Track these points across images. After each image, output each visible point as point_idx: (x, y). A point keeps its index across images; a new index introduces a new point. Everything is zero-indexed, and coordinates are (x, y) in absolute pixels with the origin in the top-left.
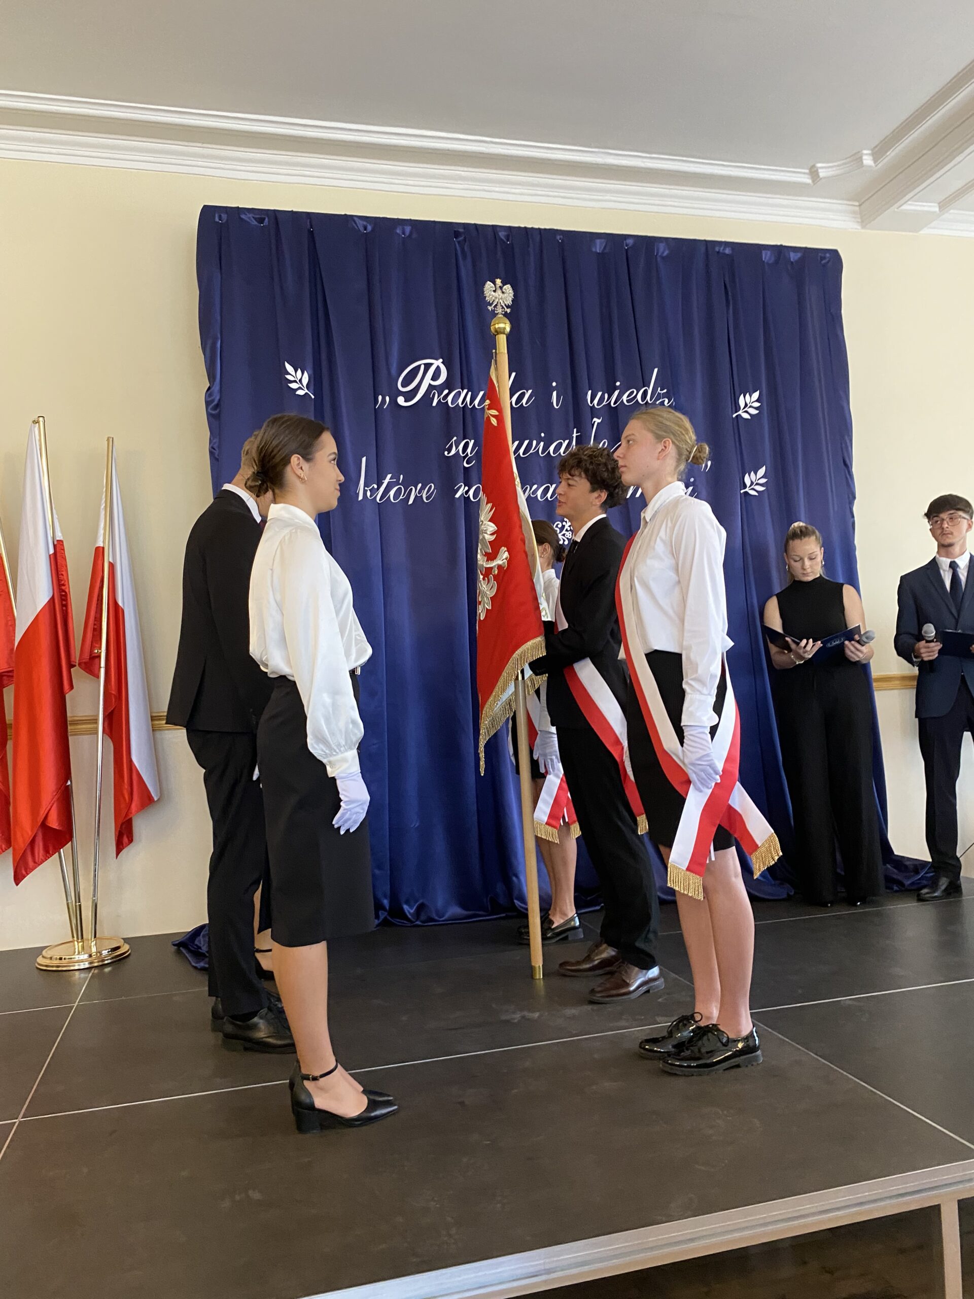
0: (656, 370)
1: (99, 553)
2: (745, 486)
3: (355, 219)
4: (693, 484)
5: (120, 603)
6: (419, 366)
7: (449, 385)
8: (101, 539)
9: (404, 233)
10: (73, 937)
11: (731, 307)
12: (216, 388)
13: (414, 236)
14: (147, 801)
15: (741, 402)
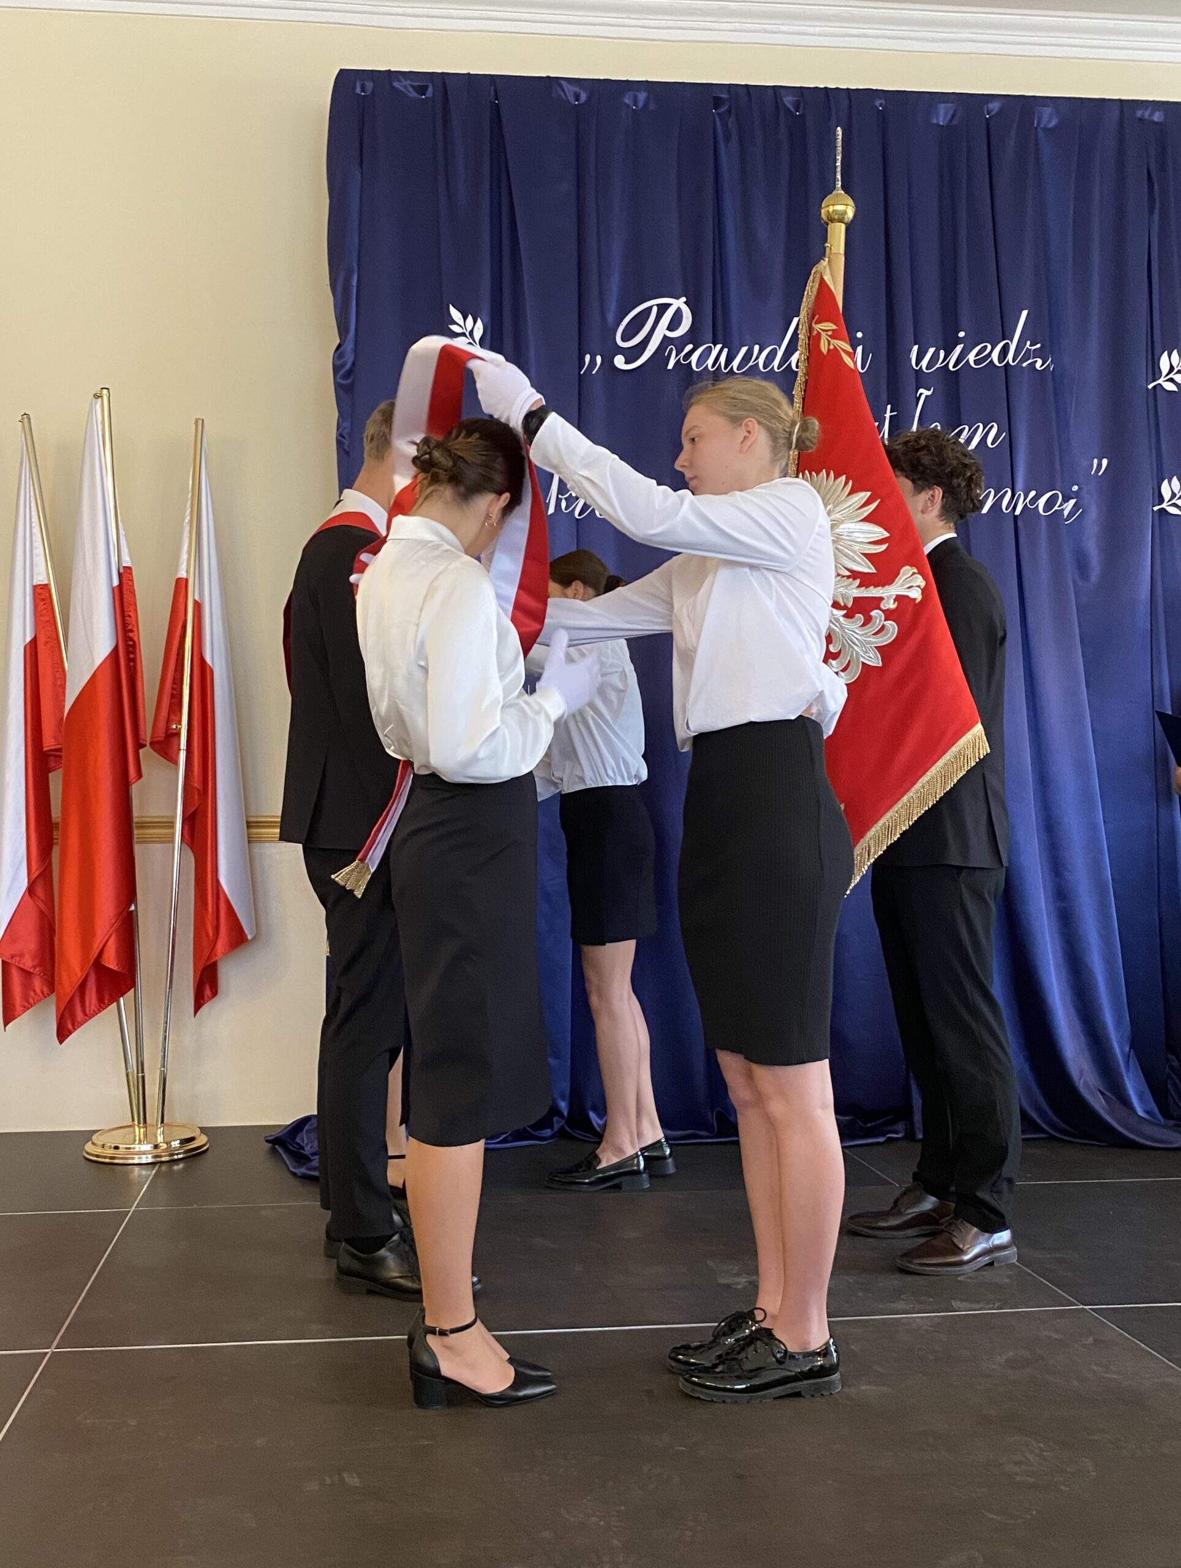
0: (1025, 313)
1: (181, 586)
2: (1161, 500)
3: (563, 82)
4: (1077, 495)
5: (208, 660)
6: (650, 308)
7: (694, 337)
8: (184, 566)
9: (635, 103)
10: (133, 1120)
11: (1157, 212)
12: (349, 346)
13: (652, 106)
14: (239, 939)
15: (1164, 364)
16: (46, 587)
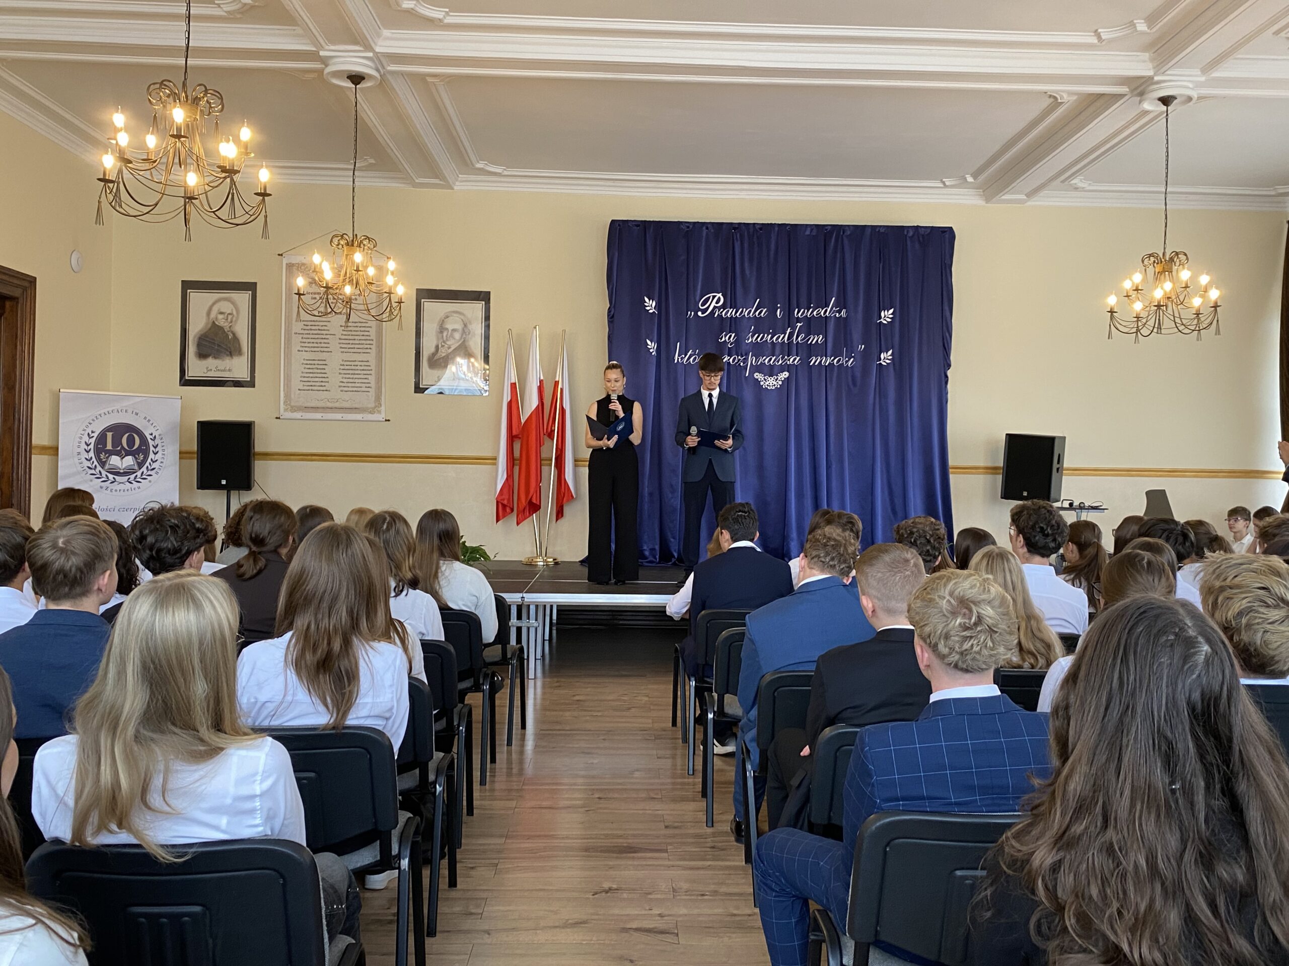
0: (833, 299)
1: (556, 383)
2: (880, 360)
3: (684, 223)
4: (853, 357)
5: (564, 406)
6: (710, 297)
7: (724, 307)
8: (558, 377)
9: (707, 229)
10: (537, 555)
11: (882, 262)
12: (613, 307)
13: (712, 230)
14: (571, 498)
15: (882, 314)
16: (515, 384)
